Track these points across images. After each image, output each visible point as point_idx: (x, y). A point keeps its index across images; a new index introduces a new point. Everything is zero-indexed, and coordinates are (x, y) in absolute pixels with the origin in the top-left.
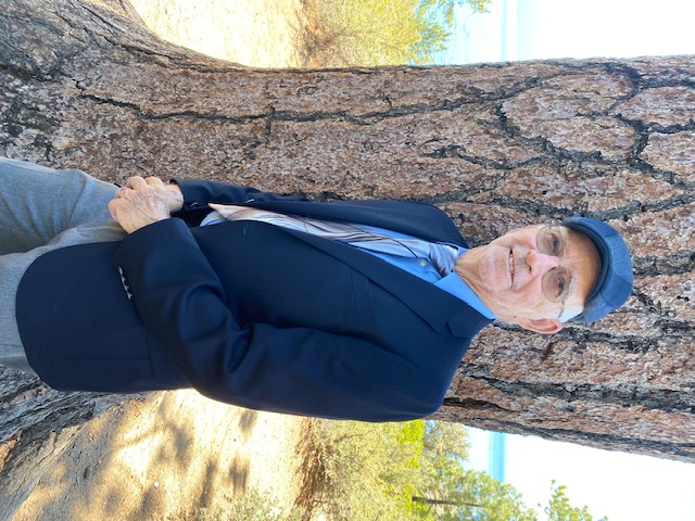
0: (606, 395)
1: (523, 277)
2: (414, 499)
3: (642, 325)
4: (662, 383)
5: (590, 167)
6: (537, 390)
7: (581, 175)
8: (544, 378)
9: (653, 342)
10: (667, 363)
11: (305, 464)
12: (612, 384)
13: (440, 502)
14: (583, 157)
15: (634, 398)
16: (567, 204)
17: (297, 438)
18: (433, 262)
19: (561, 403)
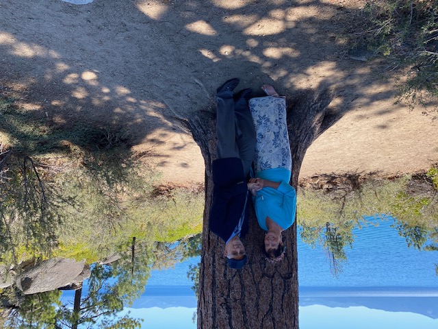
0: (214, 272)
1: (235, 247)
2: (134, 238)
3: (229, 277)
4: (218, 282)
5: (263, 266)
6: (214, 257)
7: (261, 264)
8: (217, 258)
9: (226, 278)
10: (222, 282)
11: (163, 186)
12: (216, 272)
13: (133, 252)
14: (265, 264)
15: (214, 277)
16: (254, 260)
17: (174, 182)
18: (237, 231)
19: (211, 262)
